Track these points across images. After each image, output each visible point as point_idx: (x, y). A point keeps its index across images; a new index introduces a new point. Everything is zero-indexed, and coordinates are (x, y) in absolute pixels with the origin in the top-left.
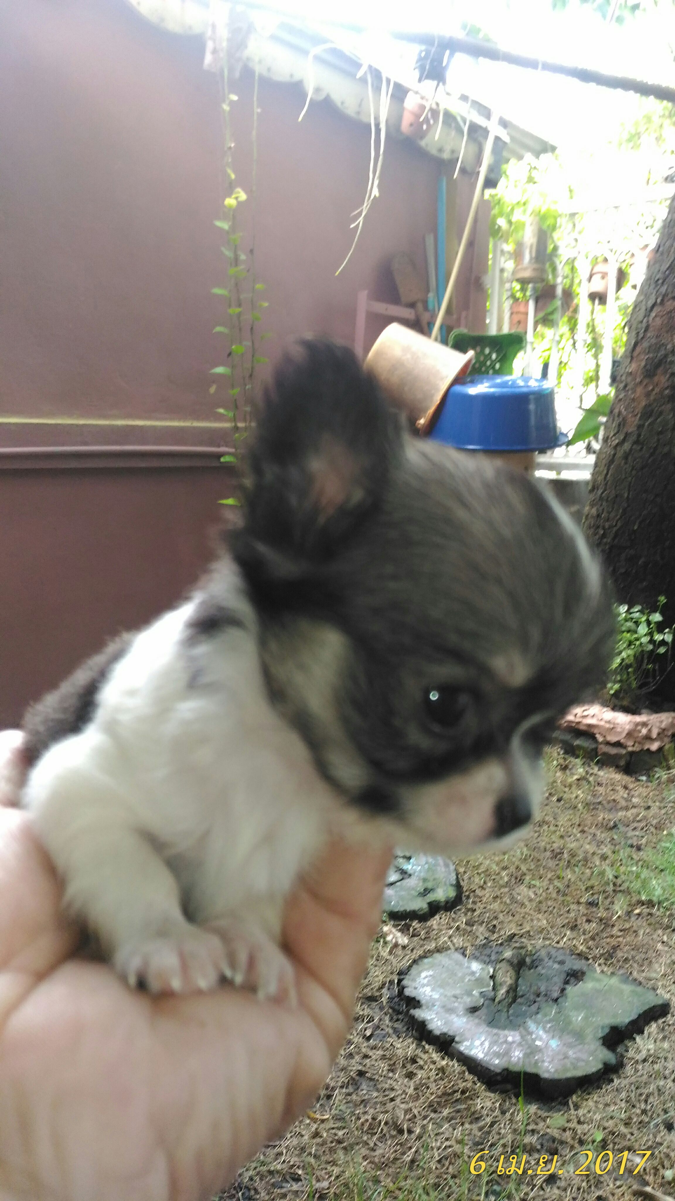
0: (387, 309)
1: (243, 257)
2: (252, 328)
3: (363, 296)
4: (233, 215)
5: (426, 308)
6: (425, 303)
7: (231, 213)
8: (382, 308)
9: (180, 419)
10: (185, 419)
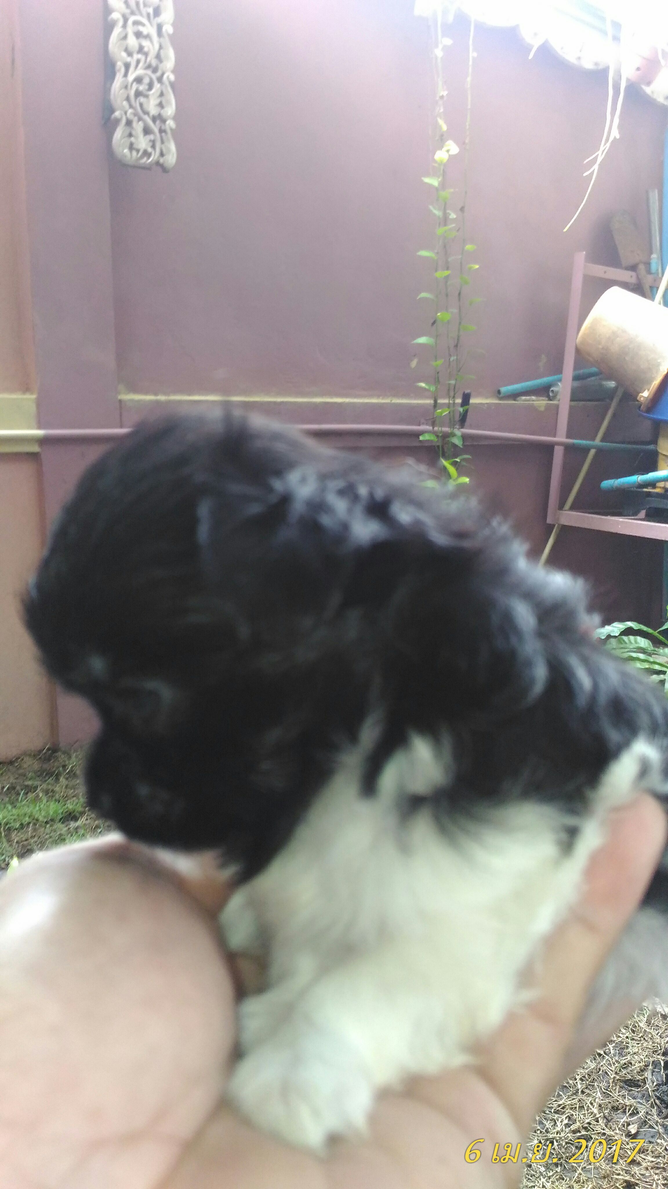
0: (605, 272)
1: (453, 216)
2: (459, 294)
3: (580, 257)
4: (443, 170)
5: (649, 272)
6: (648, 264)
7: (442, 168)
8: (600, 271)
9: (378, 397)
10: (385, 396)
